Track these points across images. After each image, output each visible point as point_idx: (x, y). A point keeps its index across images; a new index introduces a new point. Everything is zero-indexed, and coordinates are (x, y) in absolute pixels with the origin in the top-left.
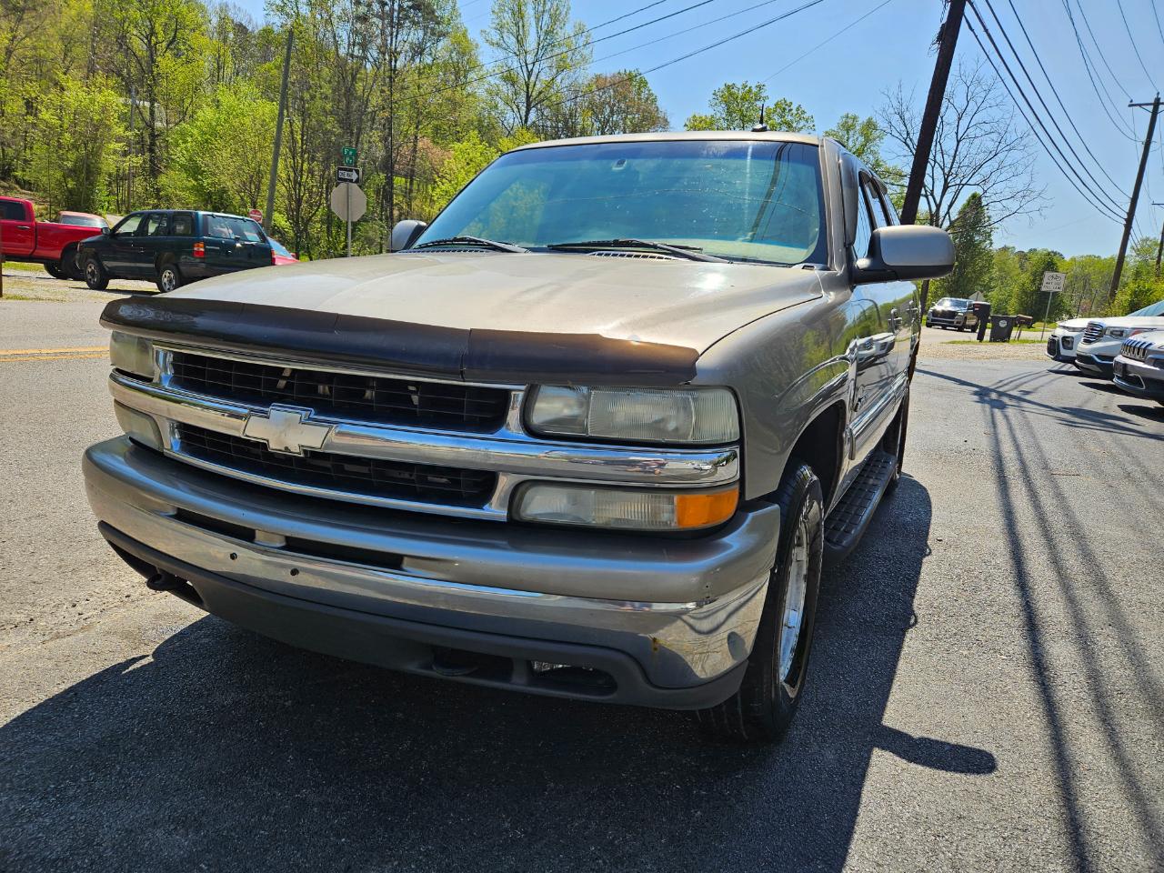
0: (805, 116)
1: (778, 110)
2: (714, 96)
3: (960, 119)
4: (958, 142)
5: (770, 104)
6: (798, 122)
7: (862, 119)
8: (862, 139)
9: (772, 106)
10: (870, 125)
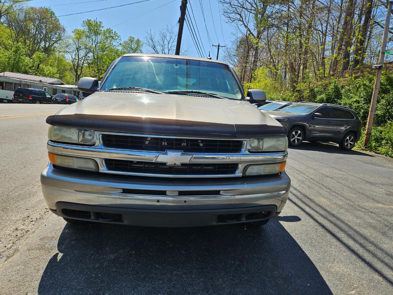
0: (117, 35)
1: (108, 32)
2: (83, 23)
3: (169, 44)
4: (169, 50)
5: (105, 29)
6: (115, 37)
7: (136, 39)
8: (136, 45)
9: (105, 30)
10: (138, 41)
